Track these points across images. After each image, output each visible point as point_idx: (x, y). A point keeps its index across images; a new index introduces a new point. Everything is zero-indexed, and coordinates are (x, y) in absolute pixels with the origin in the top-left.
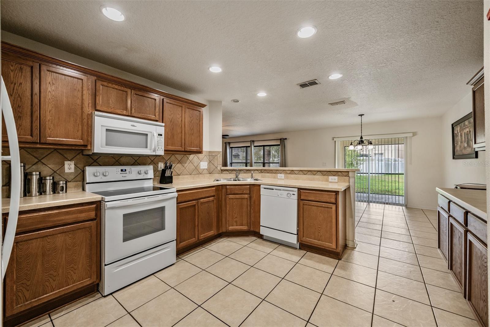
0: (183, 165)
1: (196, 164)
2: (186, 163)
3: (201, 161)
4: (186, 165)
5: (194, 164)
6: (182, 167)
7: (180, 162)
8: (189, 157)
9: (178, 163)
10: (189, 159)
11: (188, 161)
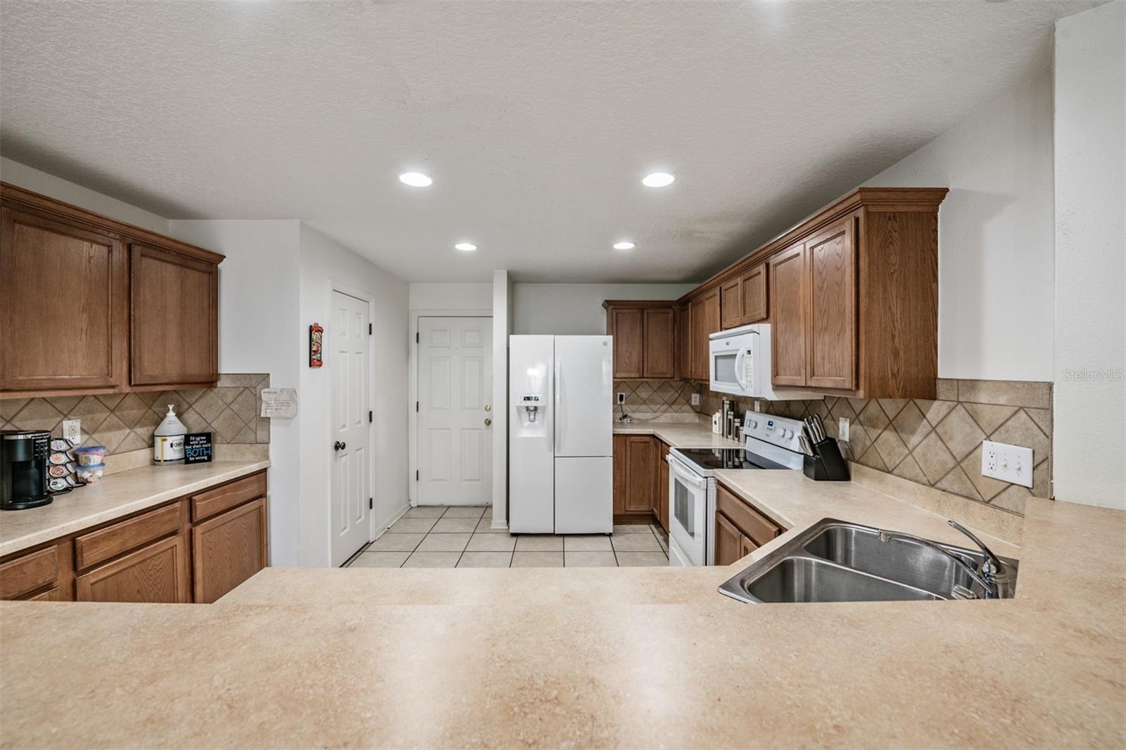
0: (904, 436)
1: (959, 448)
2: (913, 432)
3: (988, 438)
4: (914, 440)
5: (950, 445)
6: (898, 446)
7: (892, 425)
8: (928, 411)
9: (885, 429)
10: (928, 416)
11: (924, 427)
